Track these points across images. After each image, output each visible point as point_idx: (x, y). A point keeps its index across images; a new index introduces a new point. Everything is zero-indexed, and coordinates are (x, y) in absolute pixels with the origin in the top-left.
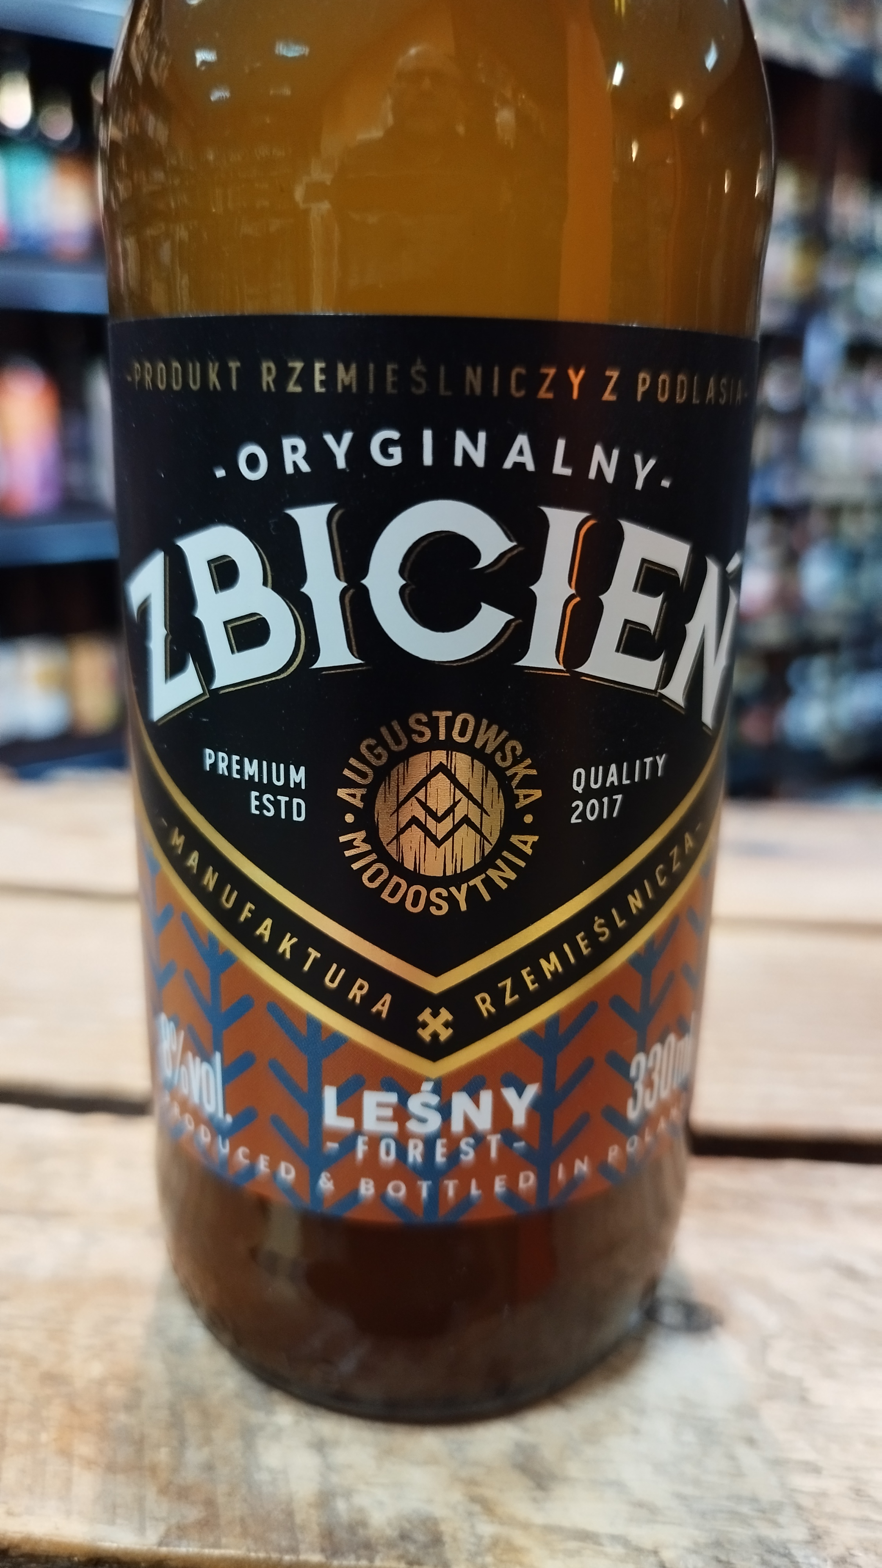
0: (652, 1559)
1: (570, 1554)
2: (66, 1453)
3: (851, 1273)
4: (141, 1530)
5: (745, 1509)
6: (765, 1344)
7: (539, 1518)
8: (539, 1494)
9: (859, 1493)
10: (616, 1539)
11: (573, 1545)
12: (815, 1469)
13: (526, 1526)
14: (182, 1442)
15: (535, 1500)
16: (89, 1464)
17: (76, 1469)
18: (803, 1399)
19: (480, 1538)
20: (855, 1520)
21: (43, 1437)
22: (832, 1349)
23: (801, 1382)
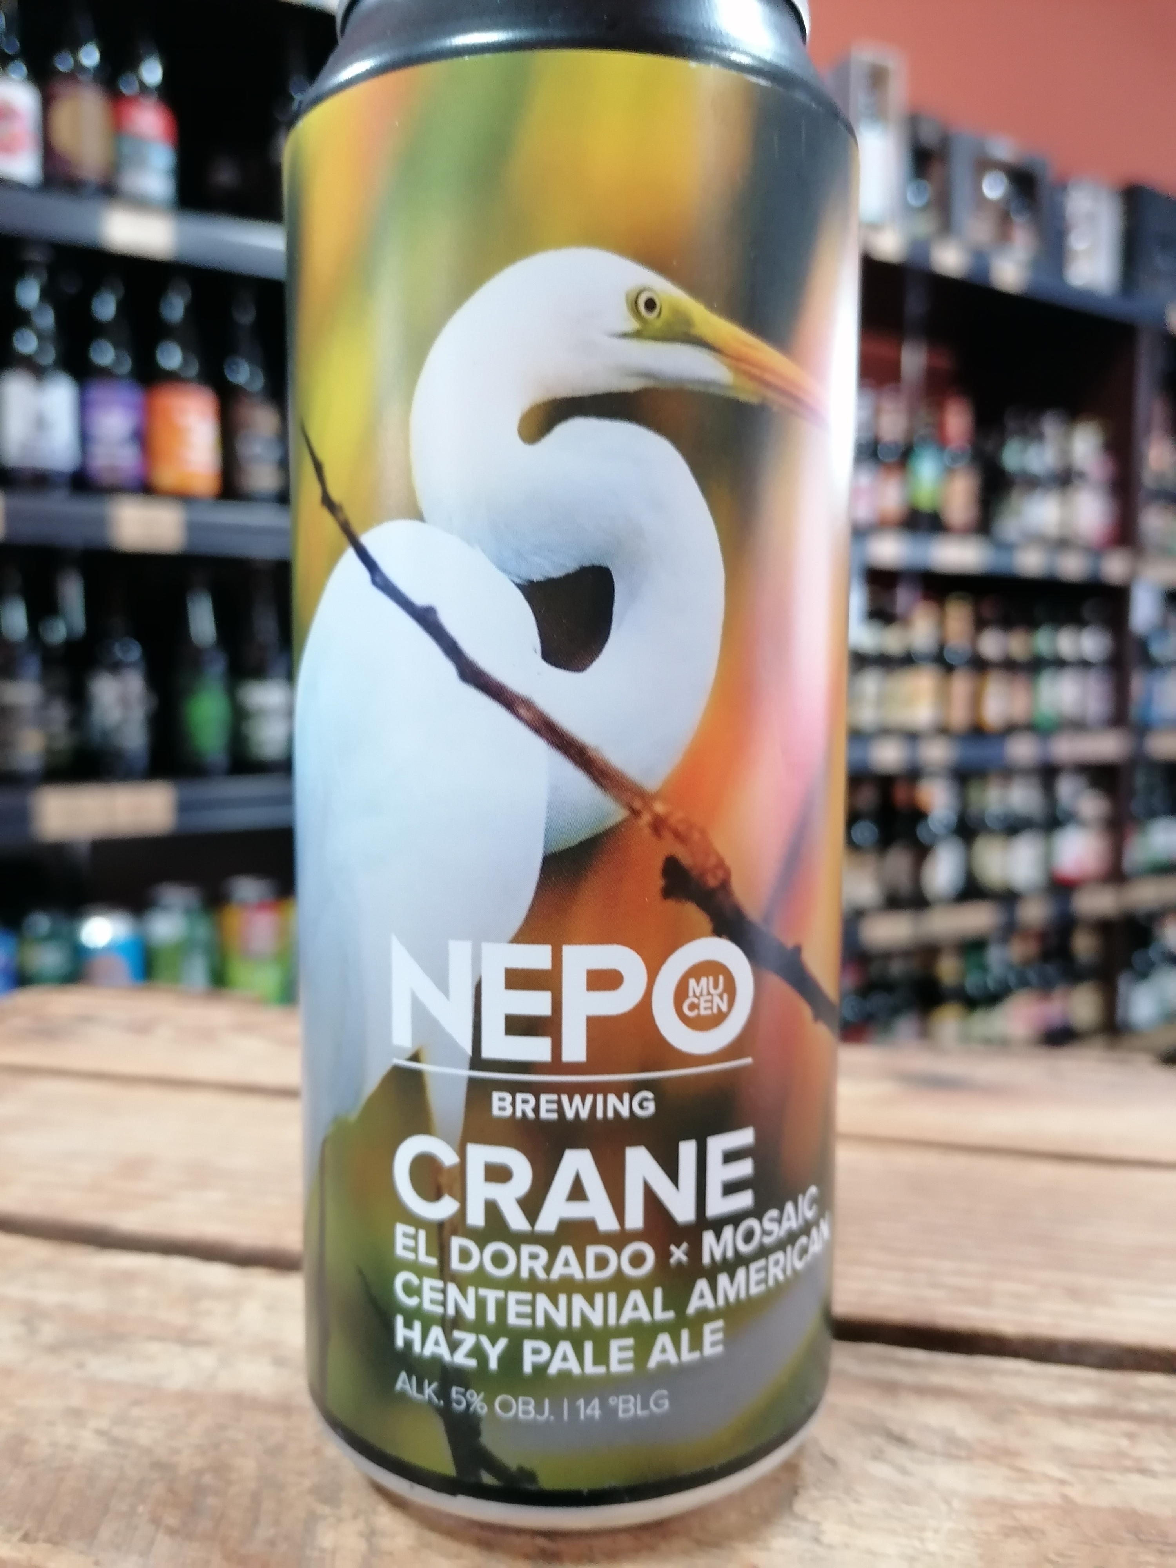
2: (156, 1521)
3: (900, 1440)
14: (256, 1522)
16: (172, 1532)
17: (161, 1535)
18: (816, 1538)
21: (141, 1509)
22: (857, 1501)
23: (817, 1524)
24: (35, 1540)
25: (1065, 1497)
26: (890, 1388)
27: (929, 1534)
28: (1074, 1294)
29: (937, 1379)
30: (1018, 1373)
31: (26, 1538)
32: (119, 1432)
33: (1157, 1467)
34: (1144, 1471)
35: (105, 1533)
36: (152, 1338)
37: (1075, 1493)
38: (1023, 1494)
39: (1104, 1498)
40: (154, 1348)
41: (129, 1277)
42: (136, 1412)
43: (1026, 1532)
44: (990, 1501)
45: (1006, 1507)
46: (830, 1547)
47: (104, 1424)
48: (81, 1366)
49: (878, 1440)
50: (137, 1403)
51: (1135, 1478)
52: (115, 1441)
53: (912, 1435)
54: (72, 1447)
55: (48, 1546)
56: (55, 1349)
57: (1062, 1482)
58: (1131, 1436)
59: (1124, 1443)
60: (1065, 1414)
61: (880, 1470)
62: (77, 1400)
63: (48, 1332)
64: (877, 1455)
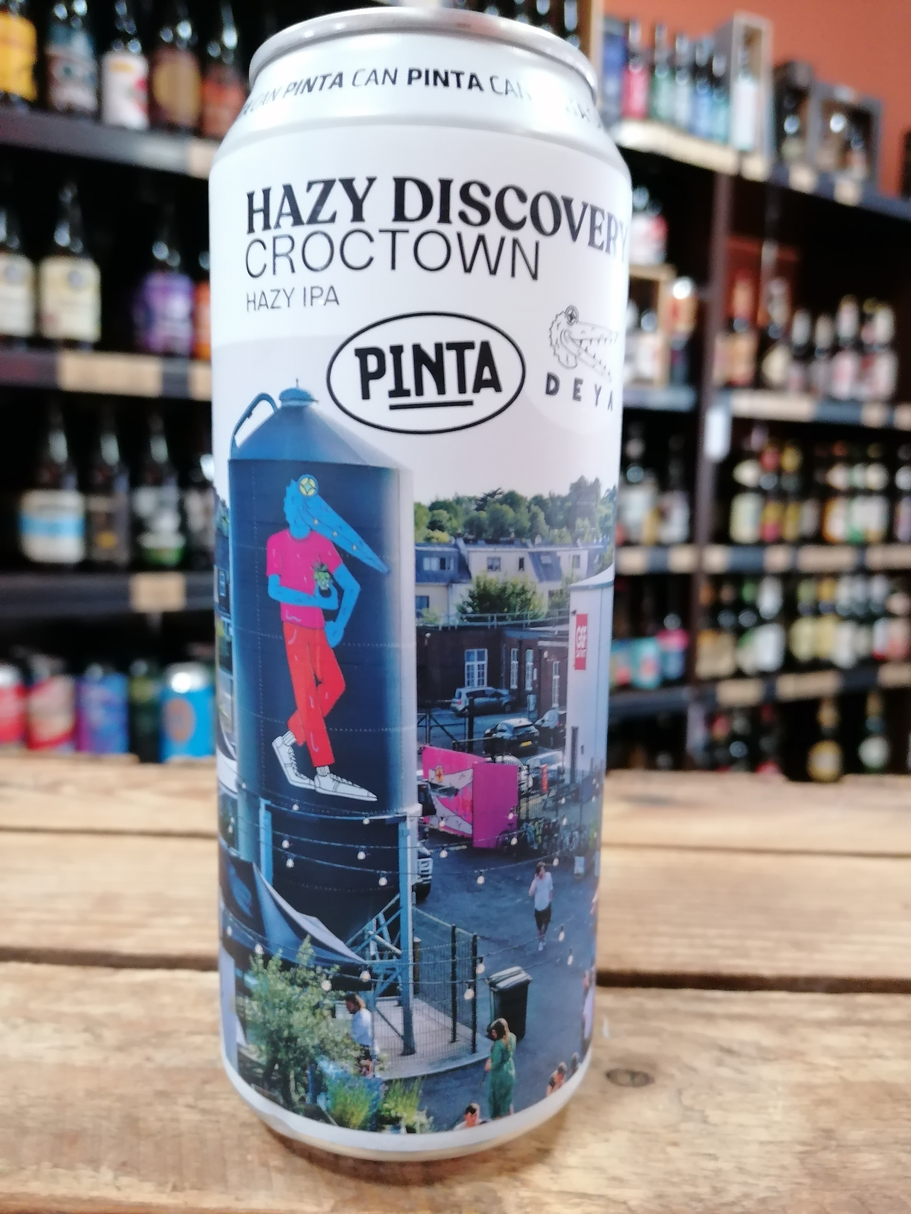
0: (623, 1206)
1: (577, 1205)
2: (264, 1164)
3: (729, 1052)
4: (319, 1204)
5: (676, 1179)
6: (680, 1092)
7: (555, 1188)
8: (554, 1176)
9: (741, 1170)
10: (600, 1196)
11: (577, 1200)
12: (713, 1157)
13: (548, 1192)
15: (552, 1179)
16: (281, 1171)
17: (273, 1174)
18: (705, 1121)
19: (523, 1198)
20: (739, 1183)
21: (249, 1157)
22: (720, 1094)
23: (702, 1112)
24: (183, 1189)
25: (841, 1078)
26: (710, 1017)
27: (771, 1110)
28: (797, 945)
29: (737, 1009)
30: (783, 1001)
31: (175, 1188)
32: (204, 1104)
33: (888, 1053)
34: (880, 1057)
35: (233, 1177)
36: (191, 1033)
37: (847, 1074)
38: (817, 1079)
39: (863, 1076)
40: (198, 1040)
41: (150, 988)
42: (208, 1088)
43: (828, 1102)
44: (799, 1085)
45: (810, 1088)
46: (715, 1125)
47: (190, 1100)
48: (148, 1059)
49: (716, 1053)
50: (205, 1082)
51: (877, 1061)
52: (204, 1111)
53: (736, 1047)
54: (176, 1120)
55: (195, 1192)
56: (120, 1048)
57: (836, 1069)
58: (866, 1035)
59: (863, 1040)
60: (821, 1024)
61: (725, 1072)
62: (160, 1085)
63: (110, 1036)
64: (720, 1063)
